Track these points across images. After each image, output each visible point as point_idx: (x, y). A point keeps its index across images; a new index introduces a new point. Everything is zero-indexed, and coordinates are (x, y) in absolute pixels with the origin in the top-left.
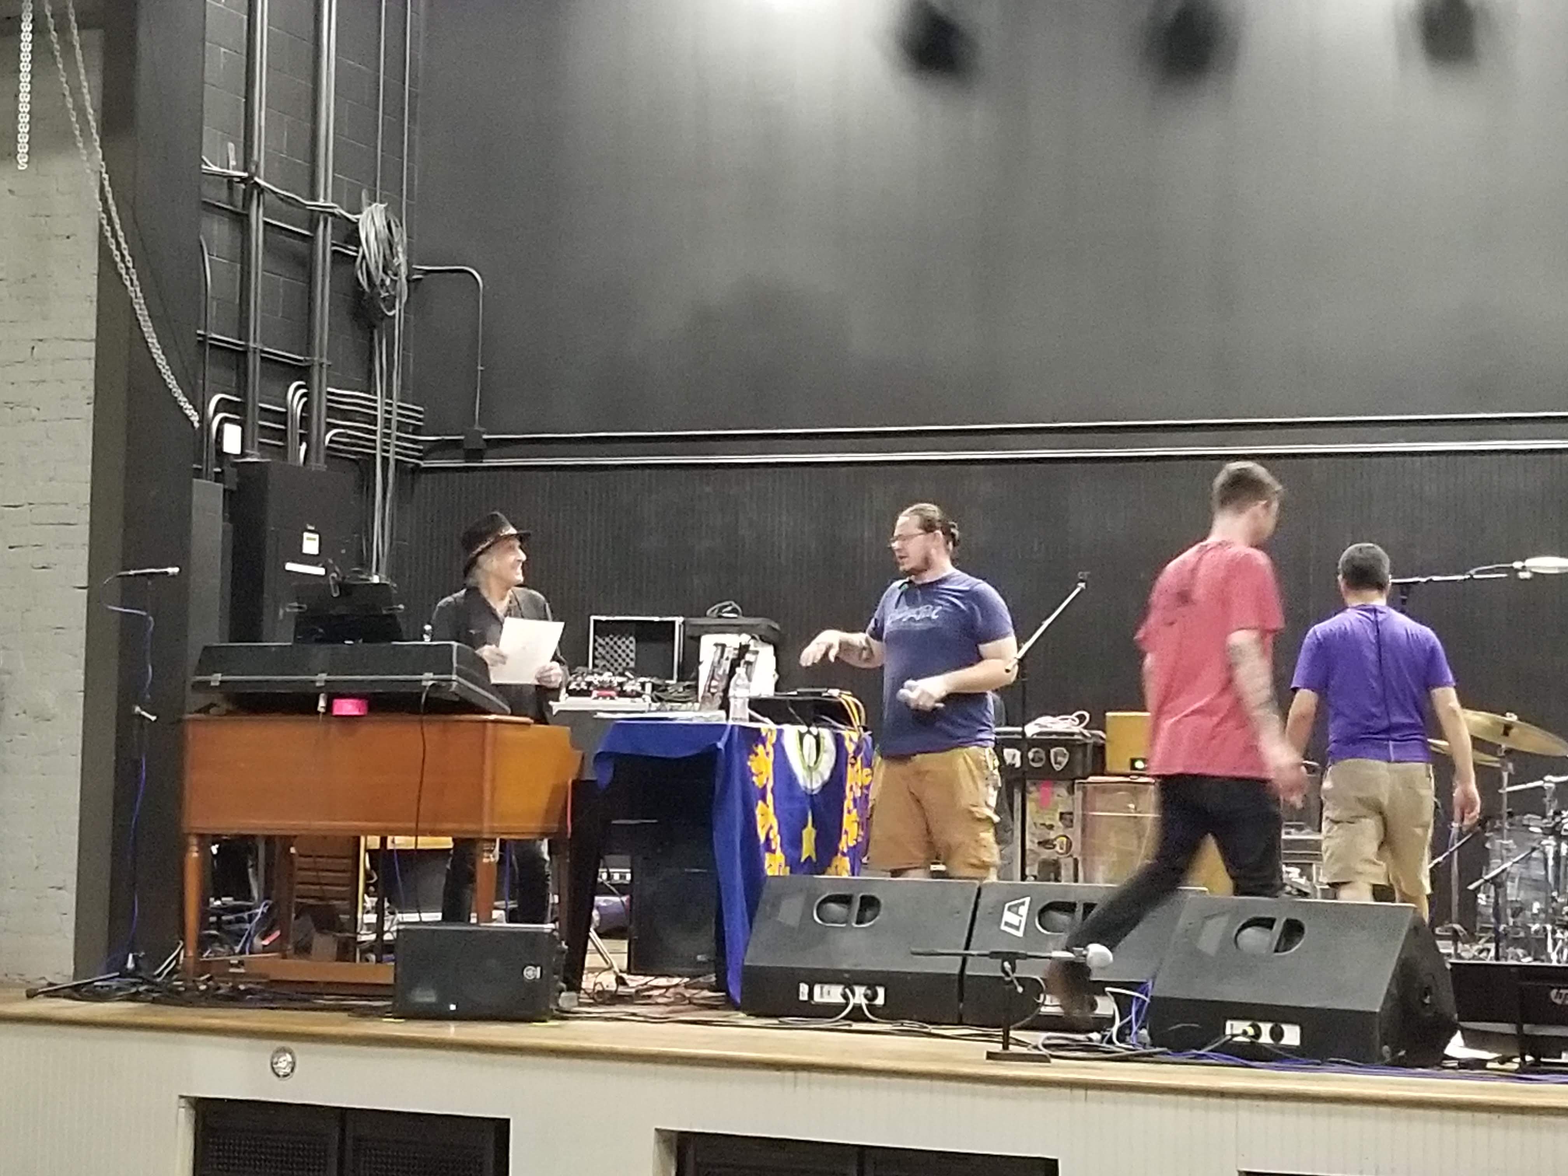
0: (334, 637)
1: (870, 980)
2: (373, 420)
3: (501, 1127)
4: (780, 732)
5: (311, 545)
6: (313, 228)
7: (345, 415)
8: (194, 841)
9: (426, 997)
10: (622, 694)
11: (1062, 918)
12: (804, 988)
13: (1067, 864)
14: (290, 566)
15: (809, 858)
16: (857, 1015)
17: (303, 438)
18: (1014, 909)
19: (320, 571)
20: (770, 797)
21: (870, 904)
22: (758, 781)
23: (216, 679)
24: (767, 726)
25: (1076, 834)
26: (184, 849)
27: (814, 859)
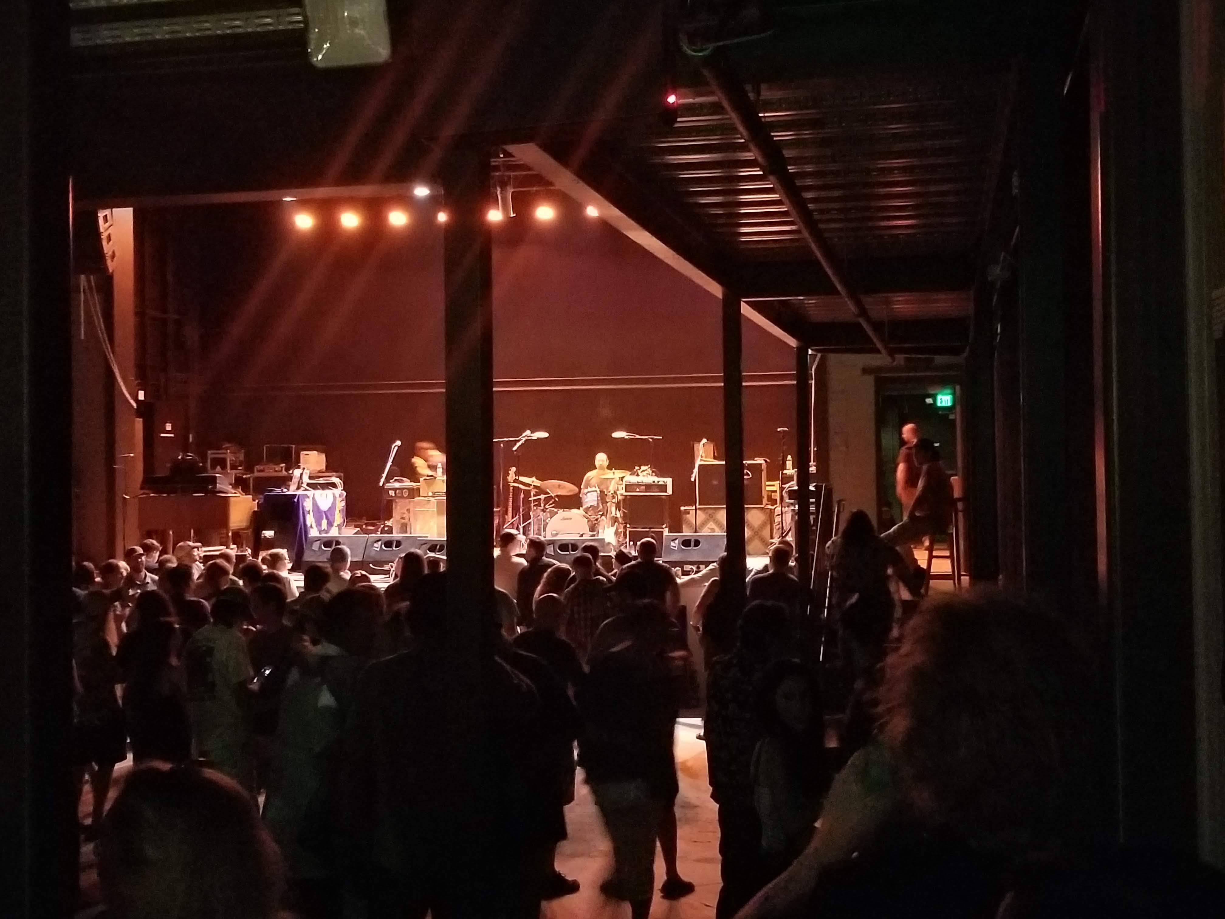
4: (315, 493)
5: (169, 427)
13: (409, 524)
14: (162, 435)
15: (324, 529)
18: (377, 543)
19: (172, 435)
20: (311, 513)
22: (307, 509)
24: (311, 492)
25: (411, 515)
27: (326, 529)
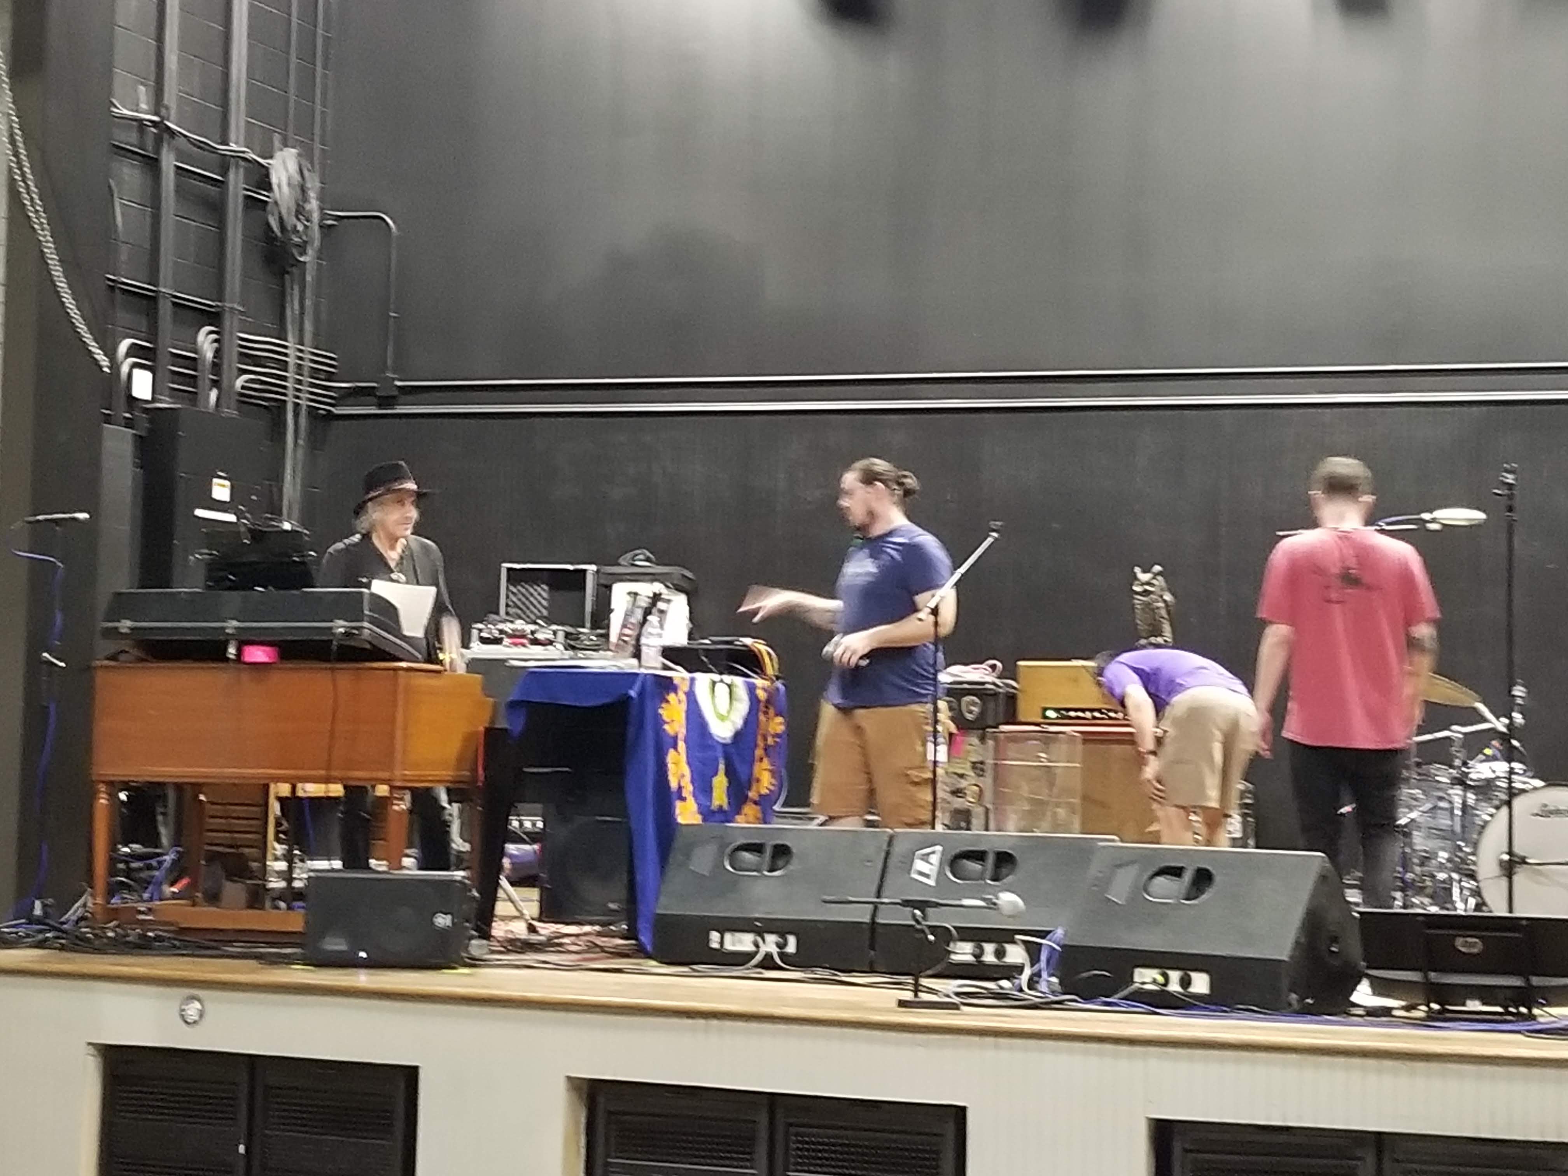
0: (245, 584)
1: (782, 928)
2: (284, 366)
3: (411, 1074)
4: (692, 680)
5: (221, 490)
6: (224, 172)
7: (257, 361)
8: (102, 788)
9: (336, 945)
10: (536, 642)
11: (974, 866)
12: (715, 936)
13: (978, 811)
14: (200, 512)
15: (721, 806)
16: (768, 963)
17: (215, 384)
18: (925, 858)
19: (231, 518)
20: (681, 745)
21: (782, 852)
22: (670, 730)
23: (125, 625)
24: (679, 674)
25: (987, 781)
26: (93, 796)
27: (726, 807)
